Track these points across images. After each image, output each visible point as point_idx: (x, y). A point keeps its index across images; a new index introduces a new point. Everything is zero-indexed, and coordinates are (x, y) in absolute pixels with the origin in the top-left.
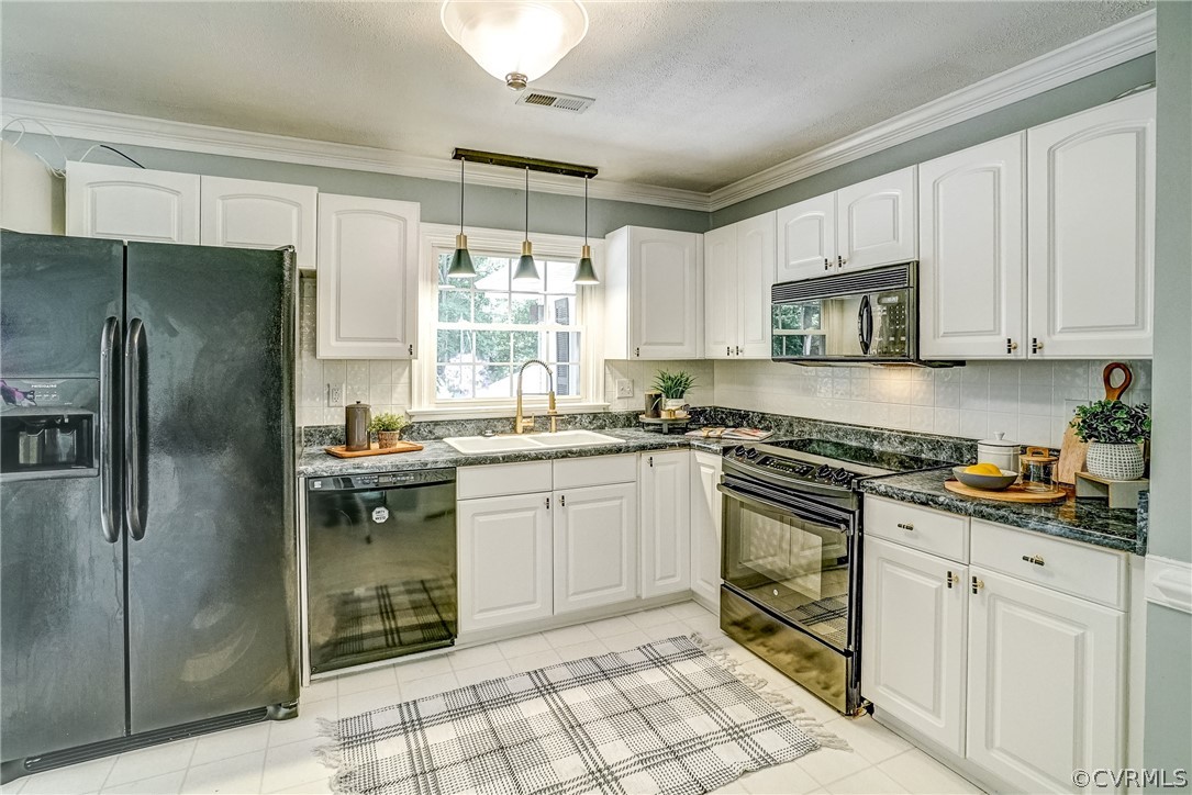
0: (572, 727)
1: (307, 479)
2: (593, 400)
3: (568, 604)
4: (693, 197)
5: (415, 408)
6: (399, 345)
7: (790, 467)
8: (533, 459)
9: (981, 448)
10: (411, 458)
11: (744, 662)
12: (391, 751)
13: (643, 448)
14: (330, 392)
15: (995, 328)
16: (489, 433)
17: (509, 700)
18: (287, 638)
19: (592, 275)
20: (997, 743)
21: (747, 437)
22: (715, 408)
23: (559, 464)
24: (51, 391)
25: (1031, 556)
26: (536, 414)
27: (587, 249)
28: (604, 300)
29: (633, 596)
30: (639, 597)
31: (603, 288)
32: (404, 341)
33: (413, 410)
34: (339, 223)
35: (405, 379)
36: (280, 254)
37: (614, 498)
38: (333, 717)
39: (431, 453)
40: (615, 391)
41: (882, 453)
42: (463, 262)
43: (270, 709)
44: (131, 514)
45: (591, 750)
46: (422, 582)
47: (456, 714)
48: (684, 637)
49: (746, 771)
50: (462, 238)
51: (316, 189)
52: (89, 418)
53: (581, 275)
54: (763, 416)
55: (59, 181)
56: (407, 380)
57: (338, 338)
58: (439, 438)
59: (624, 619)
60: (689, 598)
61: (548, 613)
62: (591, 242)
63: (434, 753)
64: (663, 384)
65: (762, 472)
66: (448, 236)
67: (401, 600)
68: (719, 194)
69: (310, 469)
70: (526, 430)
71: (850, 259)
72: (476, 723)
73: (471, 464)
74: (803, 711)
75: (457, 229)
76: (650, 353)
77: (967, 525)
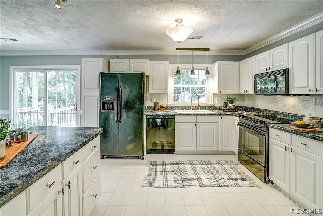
0: (195, 171)
1: (147, 116)
2: (211, 103)
3: (200, 149)
4: (238, 52)
5: (169, 103)
6: (165, 90)
7: (254, 120)
8: (192, 115)
9: (304, 118)
10: (166, 113)
11: (242, 168)
12: (159, 167)
13: (219, 115)
14: (152, 100)
15: (307, 85)
16: (185, 109)
17: (184, 164)
18: (142, 144)
19: (209, 73)
20: (298, 191)
21: (249, 114)
22: (245, 107)
23: (198, 117)
24: (109, 98)
25: (303, 143)
26: (195, 106)
27: (207, 67)
28: (213, 79)
29: (217, 150)
30: (218, 151)
31: (213, 76)
32: (166, 89)
33: (168, 104)
34: (153, 66)
35: (167, 97)
36: (142, 74)
37: (212, 126)
38: (150, 160)
39: (171, 113)
40: (216, 101)
41: (287, 120)
42: (178, 72)
43: (139, 157)
44: (119, 119)
45: (198, 175)
46: (170, 142)
47: (172, 164)
48: (228, 161)
49: (231, 186)
50: (178, 67)
51: (149, 60)
52: (114, 102)
53: (206, 74)
54: (257, 109)
55: (109, 63)
56: (167, 98)
57: (153, 89)
58: (174, 110)
59: (215, 155)
60: (233, 153)
61: (195, 150)
62: (209, 66)
63: (167, 169)
64: (228, 100)
65: (247, 121)
66: (175, 66)
67: (165, 144)
68: (245, 51)
69: (147, 114)
70: (193, 109)
71: (273, 68)
72: (176, 166)
73: (178, 115)
74: (253, 180)
75: (177, 65)
76: (224, 92)
77: (291, 135)
